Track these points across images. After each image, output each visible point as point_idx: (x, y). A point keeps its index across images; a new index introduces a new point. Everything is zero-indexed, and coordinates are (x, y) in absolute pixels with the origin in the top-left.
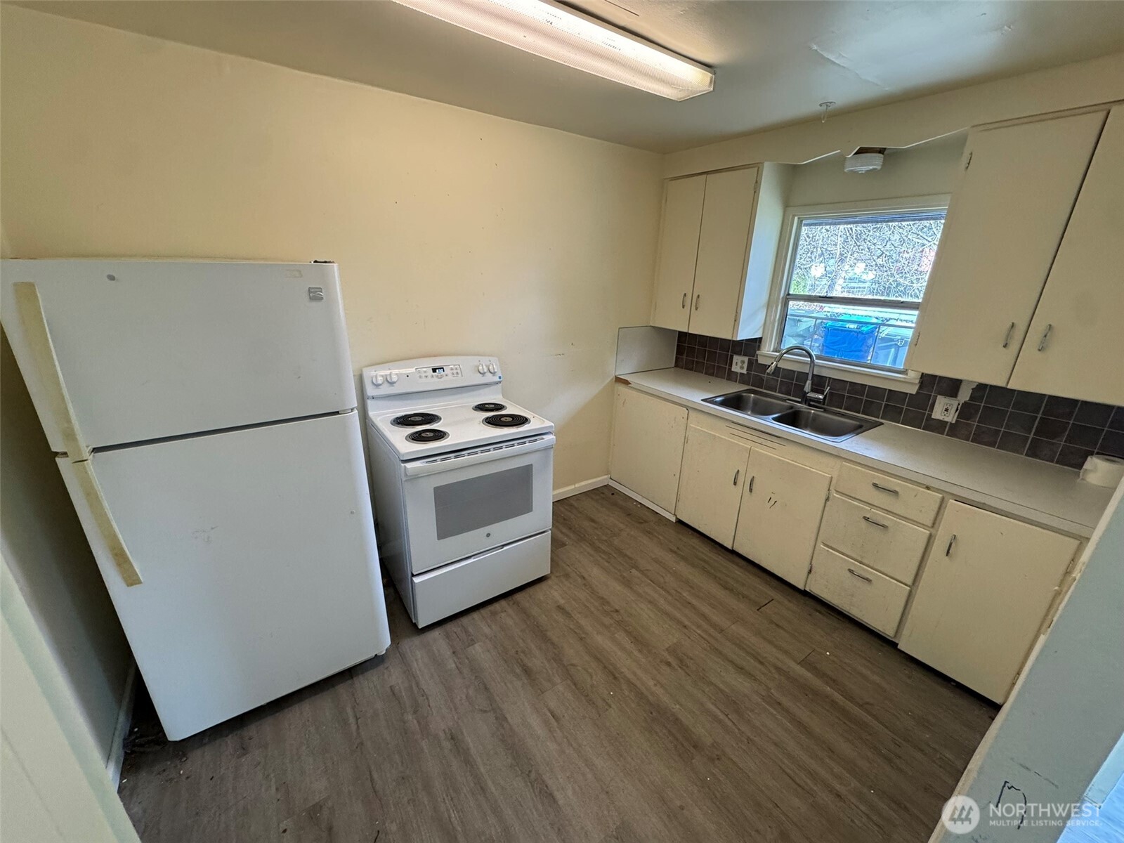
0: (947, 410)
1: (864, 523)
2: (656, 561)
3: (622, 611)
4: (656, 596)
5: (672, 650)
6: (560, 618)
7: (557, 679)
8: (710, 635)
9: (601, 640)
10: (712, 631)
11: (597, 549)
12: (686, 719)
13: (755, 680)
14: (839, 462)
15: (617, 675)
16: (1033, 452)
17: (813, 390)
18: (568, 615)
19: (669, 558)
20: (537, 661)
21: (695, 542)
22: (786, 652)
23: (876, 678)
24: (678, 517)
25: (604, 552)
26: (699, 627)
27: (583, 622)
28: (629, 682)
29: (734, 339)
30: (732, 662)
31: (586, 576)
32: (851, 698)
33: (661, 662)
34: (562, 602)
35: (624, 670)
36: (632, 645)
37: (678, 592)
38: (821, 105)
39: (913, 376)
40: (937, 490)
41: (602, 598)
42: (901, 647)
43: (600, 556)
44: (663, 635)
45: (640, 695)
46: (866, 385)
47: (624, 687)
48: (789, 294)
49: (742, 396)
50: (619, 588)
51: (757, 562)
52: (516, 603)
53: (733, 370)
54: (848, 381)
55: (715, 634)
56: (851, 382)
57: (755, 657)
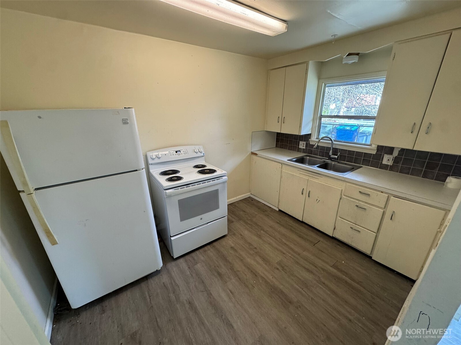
0: (388, 160)
1: (356, 208)
2: (271, 227)
3: (258, 248)
4: (271, 241)
5: (279, 263)
6: (232, 252)
7: (232, 277)
8: (294, 256)
9: (250, 261)
10: (295, 254)
11: (247, 223)
12: (286, 291)
13: (314, 274)
14: (345, 183)
15: (257, 274)
16: (425, 176)
17: (333, 154)
18: (235, 250)
19: (276, 226)
20: (224, 270)
21: (287, 219)
22: (326, 262)
23: (364, 272)
24: (279, 209)
25: (250, 224)
26: (290, 253)
27: (242, 253)
28: (262, 277)
29: (300, 135)
30: (304, 267)
31: (242, 234)
32: (353, 280)
33: (275, 268)
34: (233, 245)
35: (260, 272)
36: (262, 261)
37: (281, 239)
38: (332, 36)
39: (374, 147)
40: (386, 193)
41: (249, 243)
42: (373, 258)
43: (248, 226)
44: (275, 257)
45: (266, 282)
46: (355, 151)
47: (260, 279)
48: (321, 115)
49: (304, 158)
50: (256, 238)
51: (312, 226)
52: (214, 247)
53: (299, 147)
54: (347, 150)
55: (297, 256)
56: (349, 151)
57: (313, 265)
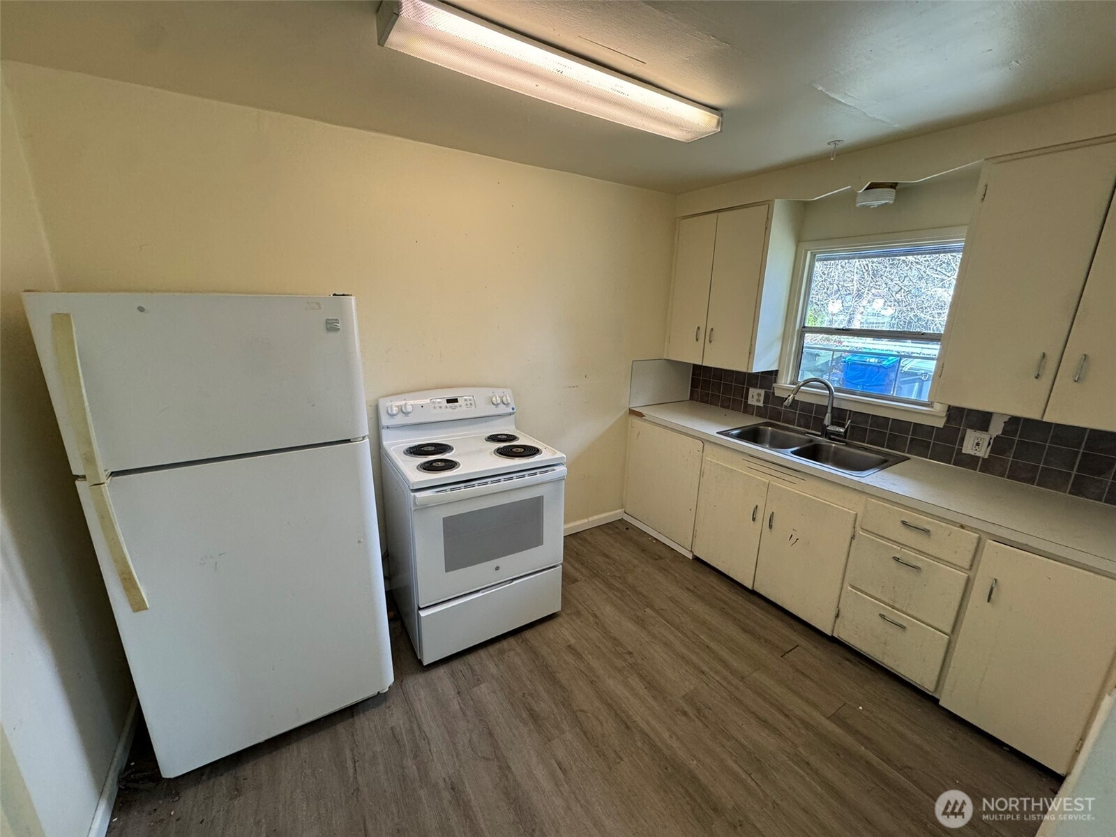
0: (978, 444)
1: (894, 563)
2: (672, 600)
3: (635, 654)
4: (672, 638)
5: (689, 699)
6: (570, 658)
7: (565, 726)
8: (729, 682)
9: (613, 684)
10: (731, 677)
11: (610, 586)
12: (704, 777)
13: (780, 735)
14: (864, 497)
15: (629, 724)
16: (1077, 490)
17: (833, 423)
18: (579, 656)
19: (686, 598)
20: (545, 705)
21: (713, 581)
22: (815, 706)
23: (917, 739)
24: (695, 554)
25: (618, 590)
26: (717, 673)
27: (595, 664)
28: (642, 732)
29: (749, 371)
30: (754, 713)
31: (598, 614)
32: (888, 761)
33: (677, 711)
34: (573, 641)
35: (638, 719)
36: (646, 691)
37: (695, 634)
38: (829, 144)
39: (940, 408)
41: (615, 639)
42: (941, 703)
43: (614, 594)
44: (679, 681)
45: (654, 746)
46: (890, 418)
47: (637, 737)
48: (804, 327)
49: (759, 429)
50: (630, 626)
51: (779, 603)
52: (526, 641)
53: (749, 403)
54: (869, 415)
55: (735, 681)
56: (873, 415)
57: (781, 711)
